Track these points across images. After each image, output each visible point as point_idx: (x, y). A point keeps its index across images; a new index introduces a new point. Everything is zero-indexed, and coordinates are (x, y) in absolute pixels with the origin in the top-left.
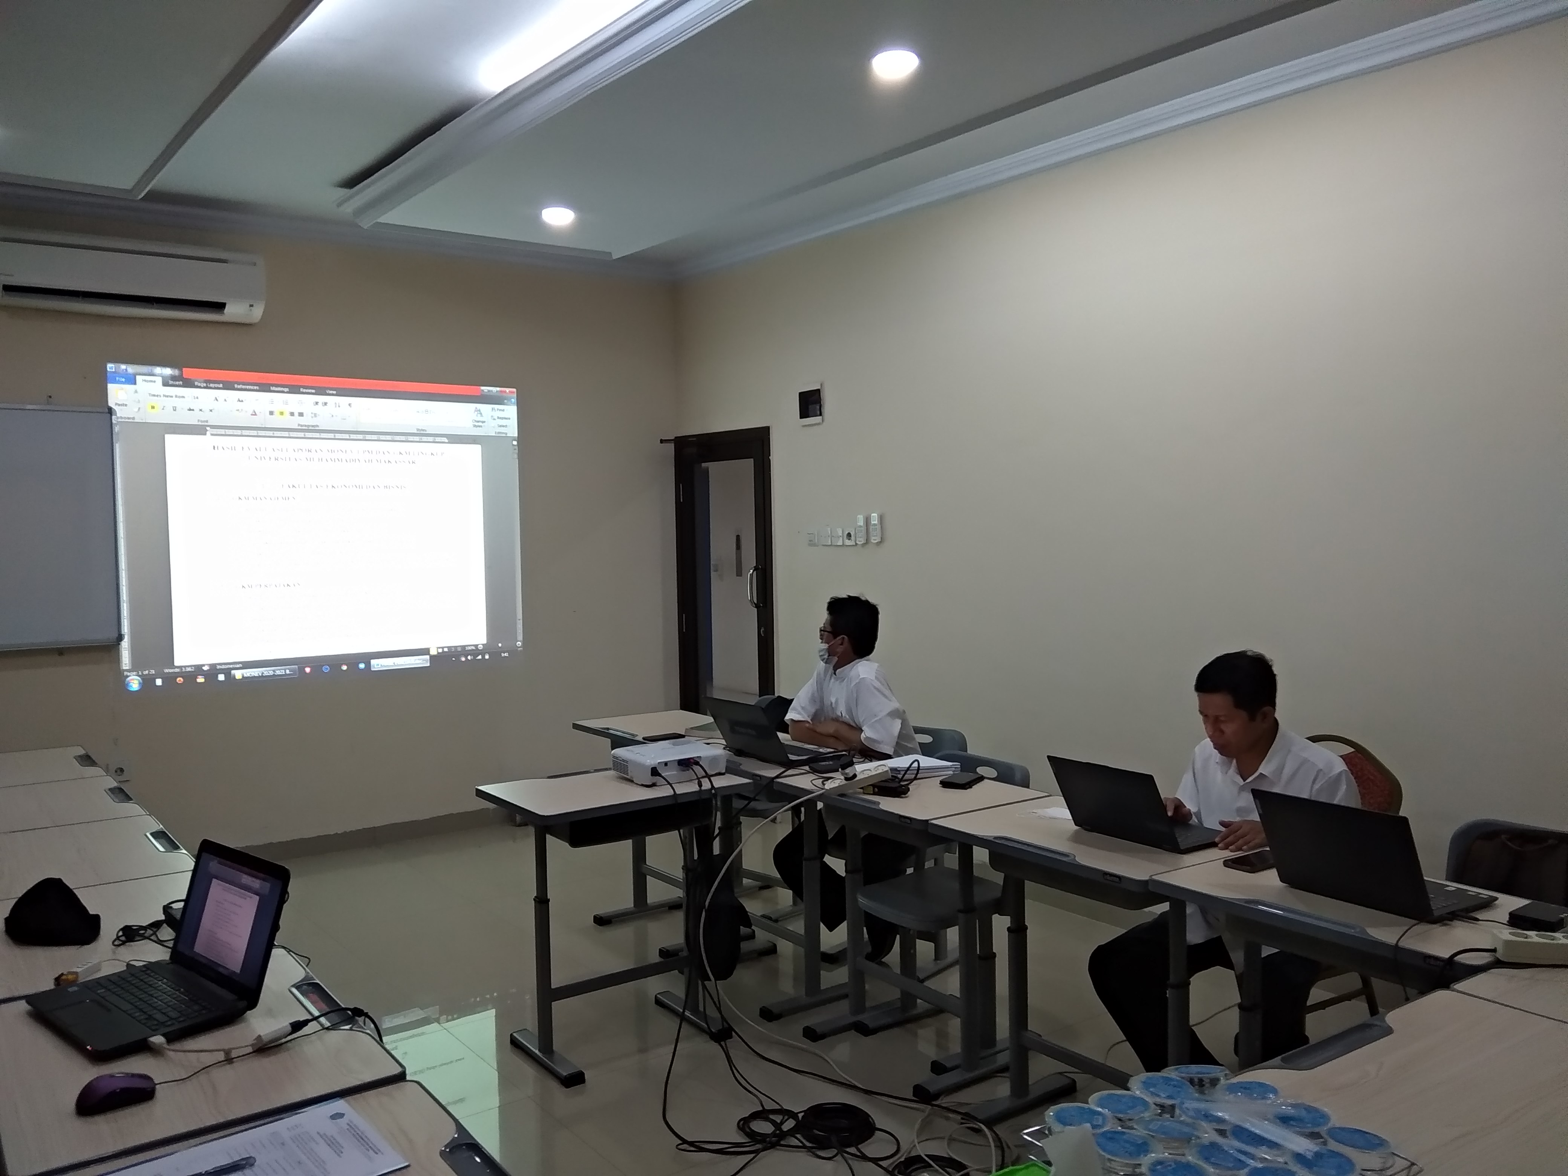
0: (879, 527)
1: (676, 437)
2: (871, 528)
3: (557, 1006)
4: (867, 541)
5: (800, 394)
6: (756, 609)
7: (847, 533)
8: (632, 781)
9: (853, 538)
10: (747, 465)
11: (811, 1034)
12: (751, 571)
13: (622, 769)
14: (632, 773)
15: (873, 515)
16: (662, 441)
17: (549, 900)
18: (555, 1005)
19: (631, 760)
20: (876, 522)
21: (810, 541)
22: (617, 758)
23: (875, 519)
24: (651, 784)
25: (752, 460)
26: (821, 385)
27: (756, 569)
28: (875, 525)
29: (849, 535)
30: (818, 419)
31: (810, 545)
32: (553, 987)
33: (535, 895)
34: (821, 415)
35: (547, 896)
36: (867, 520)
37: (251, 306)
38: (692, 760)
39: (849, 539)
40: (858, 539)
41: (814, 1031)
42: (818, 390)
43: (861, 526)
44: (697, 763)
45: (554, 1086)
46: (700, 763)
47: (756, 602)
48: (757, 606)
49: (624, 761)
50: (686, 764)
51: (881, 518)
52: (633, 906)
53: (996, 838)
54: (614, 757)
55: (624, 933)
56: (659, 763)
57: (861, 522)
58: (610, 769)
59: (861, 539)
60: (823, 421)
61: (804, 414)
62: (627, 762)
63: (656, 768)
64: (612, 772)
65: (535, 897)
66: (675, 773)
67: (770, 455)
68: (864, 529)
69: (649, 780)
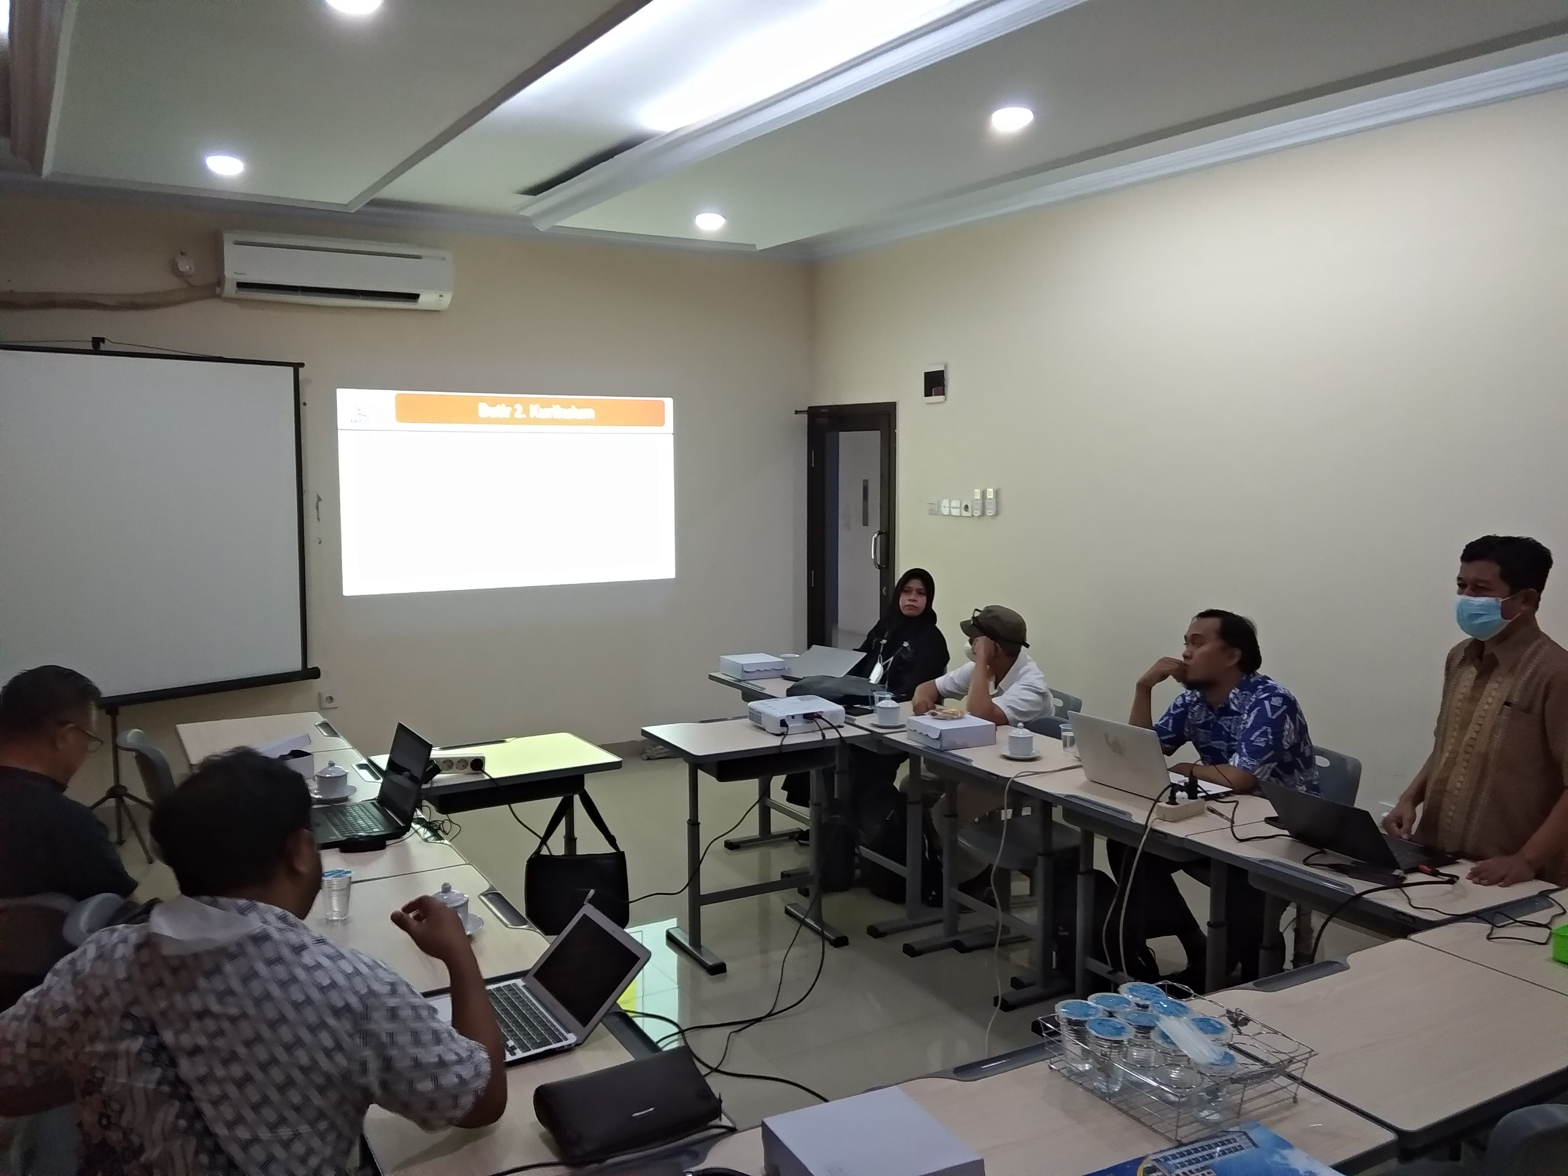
0: (994, 501)
1: (809, 407)
2: (987, 502)
3: (706, 910)
4: (983, 513)
5: (926, 374)
6: (879, 570)
7: (964, 504)
8: (764, 730)
9: (970, 510)
10: (874, 437)
11: (910, 951)
12: (876, 535)
13: (756, 718)
14: (765, 723)
15: (988, 489)
16: (797, 412)
17: (699, 824)
18: (703, 908)
19: (764, 712)
20: (992, 497)
21: (930, 510)
22: (752, 709)
23: (990, 493)
24: (780, 733)
25: (879, 432)
26: (945, 366)
27: (880, 533)
28: (991, 499)
29: (966, 507)
30: (940, 398)
31: (930, 514)
32: (702, 893)
33: (689, 818)
34: (944, 394)
35: (697, 820)
36: (984, 494)
37: (441, 296)
38: (815, 714)
39: (967, 511)
40: (975, 511)
41: (913, 948)
42: (942, 372)
43: (977, 500)
44: (820, 717)
45: (702, 974)
46: (823, 717)
47: (879, 563)
48: (880, 567)
49: (758, 712)
50: (810, 717)
51: (997, 493)
52: (758, 834)
53: (1067, 796)
54: (750, 708)
55: (750, 857)
56: (787, 716)
57: (978, 497)
58: (745, 717)
59: (978, 512)
60: (946, 399)
61: (928, 393)
62: (760, 713)
63: (784, 720)
64: (747, 721)
65: (689, 820)
66: (800, 724)
67: (895, 429)
68: (980, 502)
69: (779, 730)
